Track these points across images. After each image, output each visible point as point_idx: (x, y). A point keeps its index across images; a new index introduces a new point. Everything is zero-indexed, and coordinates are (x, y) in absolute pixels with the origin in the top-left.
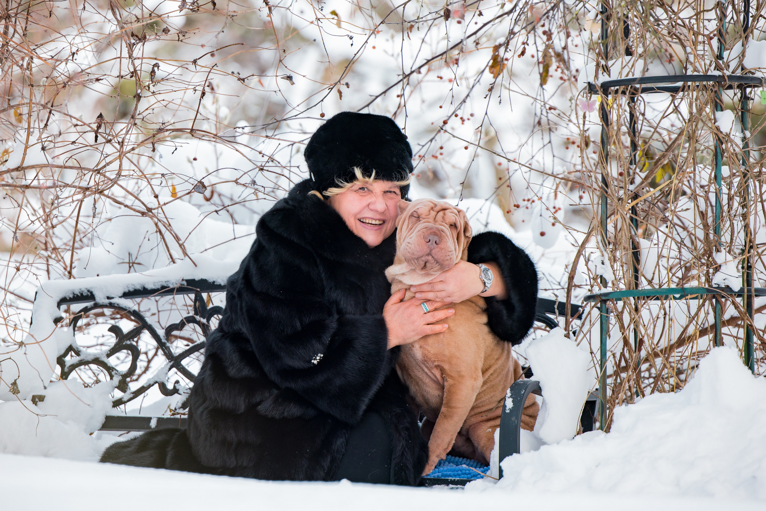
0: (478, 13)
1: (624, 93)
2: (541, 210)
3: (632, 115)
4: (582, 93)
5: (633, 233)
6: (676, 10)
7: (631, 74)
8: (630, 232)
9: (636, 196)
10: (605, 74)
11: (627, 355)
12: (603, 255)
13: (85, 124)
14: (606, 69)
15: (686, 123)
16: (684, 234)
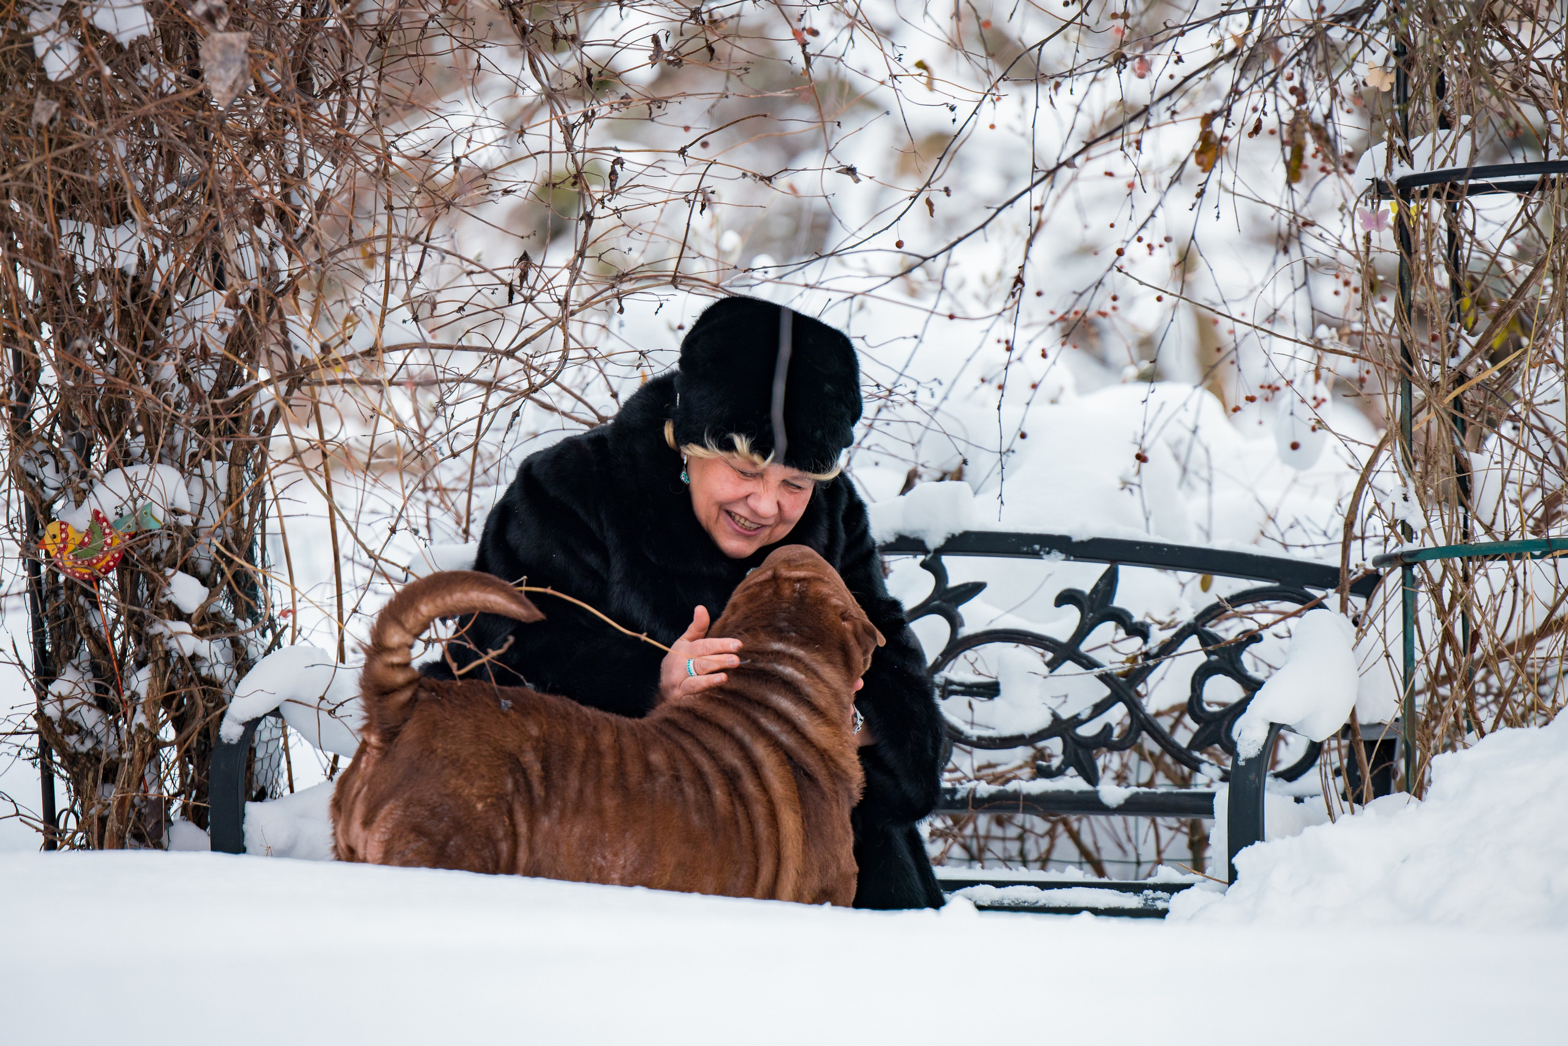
0: (1174, 57)
1: (1437, 195)
2: (1292, 403)
3: (1452, 235)
4: (1363, 199)
5: (1457, 443)
6: (1528, 46)
7: (1449, 162)
8: (1453, 442)
9: (1461, 378)
10: (1404, 163)
11: (1451, 659)
12: (1405, 485)
13: (485, 270)
14: (1406, 155)
15: (1548, 246)
16: (1547, 444)
